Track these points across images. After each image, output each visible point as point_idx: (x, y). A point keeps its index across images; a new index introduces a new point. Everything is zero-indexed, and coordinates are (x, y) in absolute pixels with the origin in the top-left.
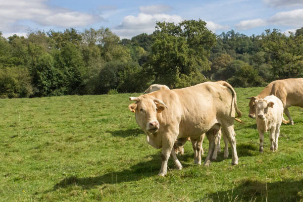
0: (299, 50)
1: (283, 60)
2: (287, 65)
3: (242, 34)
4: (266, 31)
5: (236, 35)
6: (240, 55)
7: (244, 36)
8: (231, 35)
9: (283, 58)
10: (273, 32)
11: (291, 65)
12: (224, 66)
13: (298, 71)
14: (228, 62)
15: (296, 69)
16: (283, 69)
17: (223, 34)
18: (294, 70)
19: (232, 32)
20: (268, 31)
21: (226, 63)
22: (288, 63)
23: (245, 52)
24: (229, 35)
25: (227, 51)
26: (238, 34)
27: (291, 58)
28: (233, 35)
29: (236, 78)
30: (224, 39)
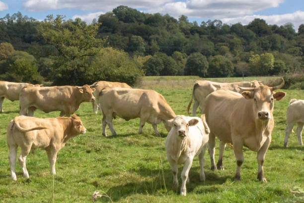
0: (87, 43)
1: (67, 55)
2: (72, 61)
3: (31, 18)
4: (47, 17)
5: (23, 19)
7: (34, 20)
8: (17, 19)
9: (67, 52)
10: (57, 19)
11: (77, 61)
12: (4, 59)
13: (86, 70)
14: (10, 54)
15: (82, 66)
16: (66, 66)
17: (8, 16)
18: (81, 68)
19: (19, 15)
20: (50, 17)
21: (6, 54)
22: (74, 59)
23: (33, 41)
24: (15, 19)
25: (11, 39)
26: (26, 17)
27: (76, 52)
28: (20, 19)
29: (10, 74)
30: (8, 23)
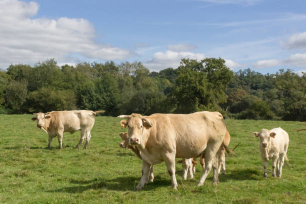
6: (255, 91)
